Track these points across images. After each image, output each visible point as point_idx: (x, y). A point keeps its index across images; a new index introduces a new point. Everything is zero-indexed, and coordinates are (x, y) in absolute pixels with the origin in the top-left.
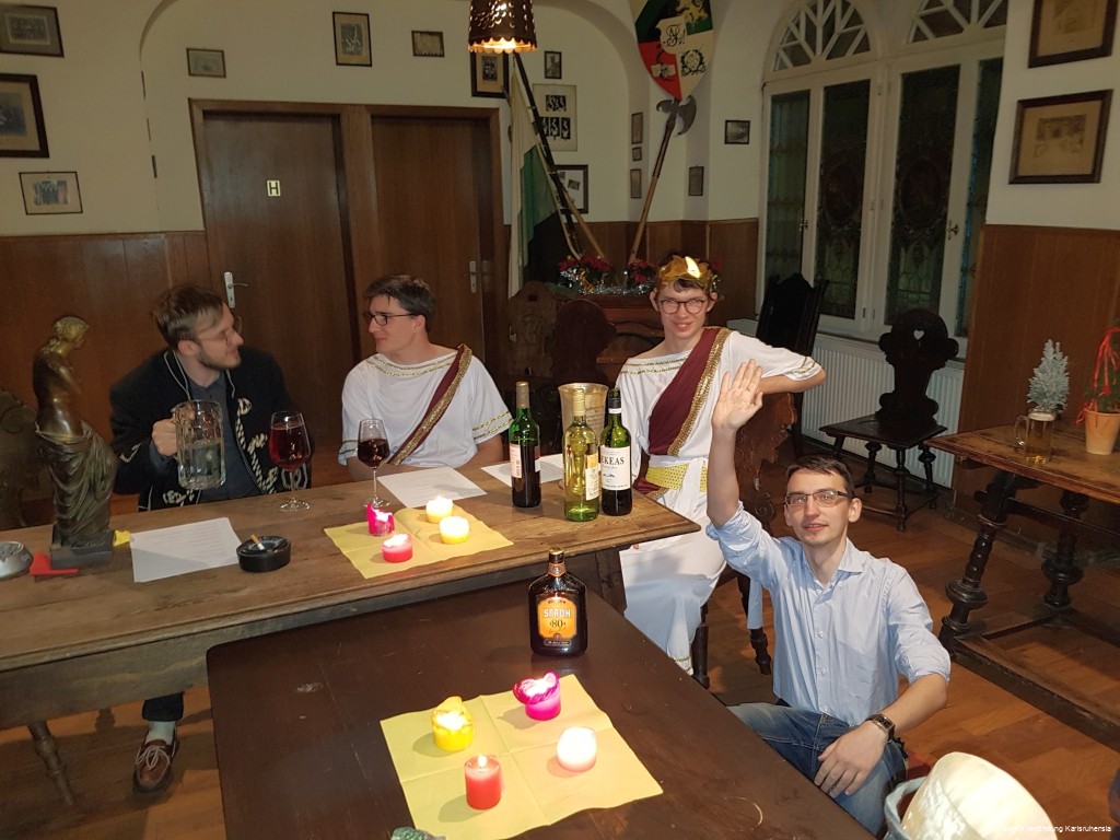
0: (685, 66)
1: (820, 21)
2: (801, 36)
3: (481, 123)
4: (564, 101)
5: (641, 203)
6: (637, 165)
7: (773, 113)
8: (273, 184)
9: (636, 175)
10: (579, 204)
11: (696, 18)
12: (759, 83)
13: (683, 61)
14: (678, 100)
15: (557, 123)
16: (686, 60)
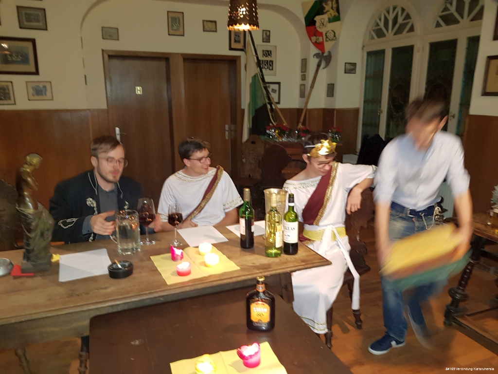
0: (327, 37)
1: (391, 18)
2: (382, 25)
3: (232, 62)
4: (271, 53)
5: (304, 100)
6: (303, 82)
7: (367, 59)
8: (139, 88)
9: (303, 87)
10: (276, 100)
11: (333, 15)
12: (361, 46)
13: (326, 35)
14: (323, 53)
15: (267, 63)
16: (327, 35)
